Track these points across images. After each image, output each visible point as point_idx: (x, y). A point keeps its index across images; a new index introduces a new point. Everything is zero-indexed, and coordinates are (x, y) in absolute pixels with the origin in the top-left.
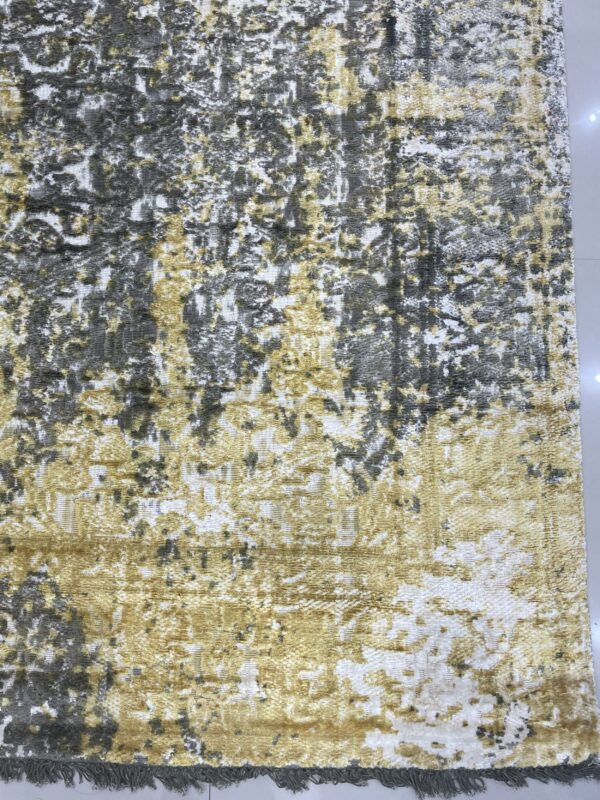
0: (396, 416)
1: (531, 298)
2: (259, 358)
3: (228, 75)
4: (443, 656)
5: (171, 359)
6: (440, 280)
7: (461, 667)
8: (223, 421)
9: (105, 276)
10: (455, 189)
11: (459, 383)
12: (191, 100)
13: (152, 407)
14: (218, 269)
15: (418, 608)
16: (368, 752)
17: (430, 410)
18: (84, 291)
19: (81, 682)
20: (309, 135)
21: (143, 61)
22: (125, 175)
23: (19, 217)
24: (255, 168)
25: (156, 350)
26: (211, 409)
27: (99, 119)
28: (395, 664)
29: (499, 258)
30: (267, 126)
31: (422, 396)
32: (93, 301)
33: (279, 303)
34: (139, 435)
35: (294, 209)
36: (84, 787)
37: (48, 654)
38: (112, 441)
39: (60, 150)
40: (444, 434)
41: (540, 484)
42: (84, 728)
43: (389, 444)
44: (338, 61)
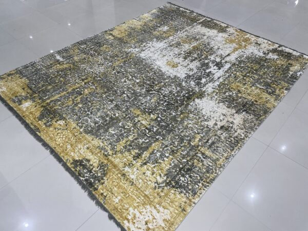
0: (168, 184)
1: (200, 185)
2: (157, 163)
3: (182, 132)
4: (146, 220)
5: (146, 154)
6: (189, 172)
7: (146, 224)
8: (145, 166)
9: (148, 140)
10: (201, 164)
11: (180, 187)
12: (175, 131)
13: (138, 158)
14: (161, 150)
15: (148, 210)
16: (123, 223)
17: (173, 187)
18: (143, 140)
19: (99, 181)
20: (186, 144)
21: (173, 124)
22: (160, 133)
23: (144, 128)
24: (176, 143)
25: (145, 152)
26: (145, 164)
27: (162, 126)
28: (138, 214)
29: (200, 176)
30: (182, 140)
31: (174, 184)
32: (143, 142)
33: (165, 159)
34: (134, 160)
35: (177, 150)
36: (86, 194)
37: (99, 175)
38: (130, 158)
39: (155, 125)
40: (173, 191)
41: (180, 210)
42: (94, 186)
43: (164, 187)
44: (198, 139)
